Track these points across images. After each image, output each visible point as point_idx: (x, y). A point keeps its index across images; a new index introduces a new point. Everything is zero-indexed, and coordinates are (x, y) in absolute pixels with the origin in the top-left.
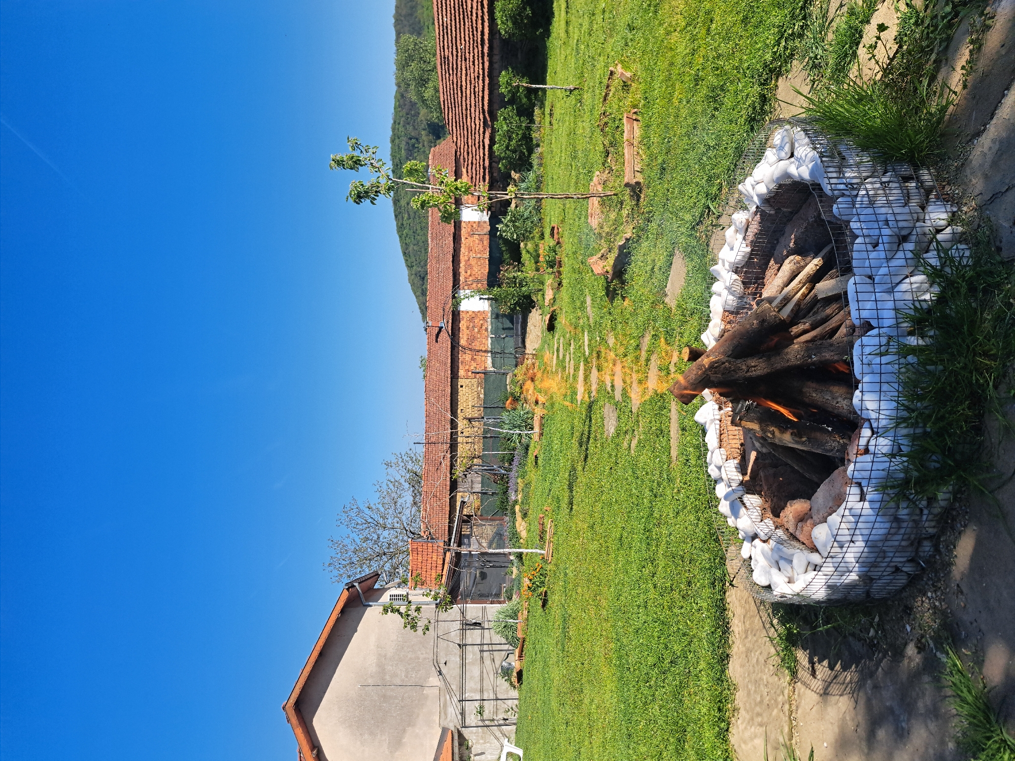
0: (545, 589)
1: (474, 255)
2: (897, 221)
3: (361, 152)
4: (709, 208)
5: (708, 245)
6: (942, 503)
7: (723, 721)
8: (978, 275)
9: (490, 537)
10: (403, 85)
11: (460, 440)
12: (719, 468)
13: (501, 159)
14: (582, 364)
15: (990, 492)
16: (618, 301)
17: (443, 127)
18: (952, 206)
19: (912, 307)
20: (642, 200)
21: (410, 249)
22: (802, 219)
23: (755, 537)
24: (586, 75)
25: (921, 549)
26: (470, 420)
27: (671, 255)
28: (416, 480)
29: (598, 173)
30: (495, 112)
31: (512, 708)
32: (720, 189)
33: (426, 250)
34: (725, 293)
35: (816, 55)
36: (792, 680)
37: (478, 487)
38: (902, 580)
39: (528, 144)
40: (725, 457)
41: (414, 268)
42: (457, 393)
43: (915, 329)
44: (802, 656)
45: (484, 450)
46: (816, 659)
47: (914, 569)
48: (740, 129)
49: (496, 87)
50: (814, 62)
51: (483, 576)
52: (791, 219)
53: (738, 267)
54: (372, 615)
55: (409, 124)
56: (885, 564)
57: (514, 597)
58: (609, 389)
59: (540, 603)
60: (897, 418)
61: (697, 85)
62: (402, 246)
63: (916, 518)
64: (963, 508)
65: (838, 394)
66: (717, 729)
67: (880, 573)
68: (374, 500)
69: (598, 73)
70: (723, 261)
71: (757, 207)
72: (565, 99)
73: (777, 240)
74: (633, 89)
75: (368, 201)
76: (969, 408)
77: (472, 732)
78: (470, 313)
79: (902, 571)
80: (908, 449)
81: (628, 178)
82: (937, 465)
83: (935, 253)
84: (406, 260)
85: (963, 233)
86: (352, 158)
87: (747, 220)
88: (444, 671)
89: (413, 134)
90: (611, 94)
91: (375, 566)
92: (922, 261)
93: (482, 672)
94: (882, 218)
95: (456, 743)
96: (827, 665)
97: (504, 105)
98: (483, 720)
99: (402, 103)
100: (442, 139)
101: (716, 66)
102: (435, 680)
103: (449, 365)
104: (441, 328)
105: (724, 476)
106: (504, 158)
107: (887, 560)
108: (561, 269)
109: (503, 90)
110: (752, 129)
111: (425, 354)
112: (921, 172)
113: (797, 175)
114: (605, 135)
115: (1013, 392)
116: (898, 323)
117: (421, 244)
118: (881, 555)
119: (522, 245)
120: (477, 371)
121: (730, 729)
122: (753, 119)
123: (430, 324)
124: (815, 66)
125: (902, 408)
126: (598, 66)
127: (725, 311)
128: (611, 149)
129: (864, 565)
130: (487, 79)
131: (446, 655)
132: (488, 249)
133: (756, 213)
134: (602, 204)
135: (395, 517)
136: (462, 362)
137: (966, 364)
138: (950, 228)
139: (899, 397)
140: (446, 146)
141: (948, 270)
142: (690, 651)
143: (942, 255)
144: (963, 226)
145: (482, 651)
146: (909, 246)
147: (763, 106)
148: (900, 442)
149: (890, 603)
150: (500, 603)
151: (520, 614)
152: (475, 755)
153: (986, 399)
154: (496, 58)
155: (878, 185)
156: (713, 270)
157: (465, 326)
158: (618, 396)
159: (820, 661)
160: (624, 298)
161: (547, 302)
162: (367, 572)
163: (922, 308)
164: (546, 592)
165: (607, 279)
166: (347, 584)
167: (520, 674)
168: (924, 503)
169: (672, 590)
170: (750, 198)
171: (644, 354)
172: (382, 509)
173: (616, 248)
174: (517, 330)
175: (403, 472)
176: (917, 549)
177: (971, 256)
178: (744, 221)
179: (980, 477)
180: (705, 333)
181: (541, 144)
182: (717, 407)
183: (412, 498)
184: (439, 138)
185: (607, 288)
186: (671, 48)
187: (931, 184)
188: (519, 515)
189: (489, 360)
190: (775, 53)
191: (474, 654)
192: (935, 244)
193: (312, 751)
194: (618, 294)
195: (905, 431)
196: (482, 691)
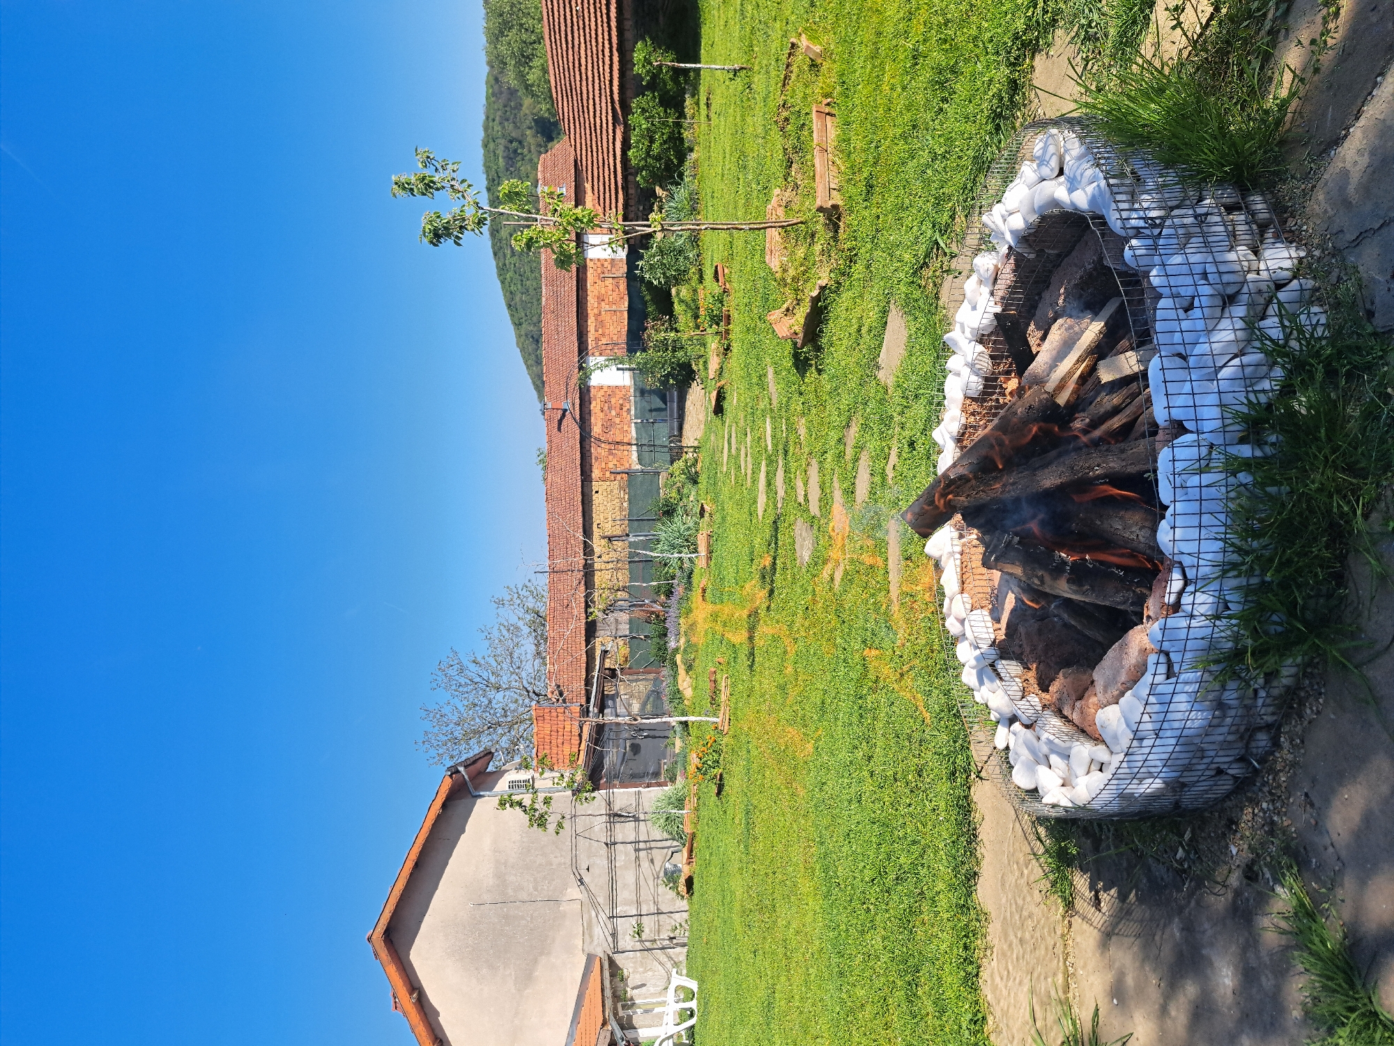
0: (721, 771)
1: (607, 308)
2: (1220, 273)
3: (437, 170)
4: (938, 244)
5: (937, 298)
6: (1285, 681)
7: (972, 963)
8: (1340, 353)
9: (643, 696)
10: (497, 63)
11: (596, 566)
12: (962, 622)
13: (639, 170)
14: (764, 463)
15: (1356, 667)
16: (811, 375)
17: (556, 124)
18: (1297, 249)
19: (1246, 402)
20: (841, 231)
21: (517, 299)
22: (1076, 265)
23: (1013, 720)
24: (756, 49)
25: (1253, 744)
26: (610, 539)
27: (885, 312)
28: (539, 621)
29: (777, 191)
30: (628, 100)
31: (681, 925)
32: (952, 217)
33: (539, 300)
34: (966, 371)
35: (1091, 22)
36: (1067, 912)
37: (625, 629)
38: (1226, 785)
39: (678, 148)
40: (969, 607)
41: (524, 326)
42: (591, 501)
43: (1249, 435)
44: (1081, 882)
45: (631, 580)
46: (1100, 885)
47: (1244, 771)
48: (979, 129)
49: (629, 66)
50: (1087, 32)
51: (636, 749)
52: (1059, 265)
53: (983, 335)
54: (484, 809)
55: (507, 120)
56: (1203, 767)
57: (679, 778)
58: (801, 499)
59: (715, 789)
60: (1224, 563)
61: (916, 64)
62: (505, 295)
63: (1247, 702)
64: (1316, 687)
65: (1131, 522)
66: (962, 973)
67: (1195, 779)
68: (482, 650)
69: (774, 46)
70: (962, 326)
71: (1010, 248)
72: (727, 83)
73: (1039, 294)
74: (824, 69)
75: (450, 241)
76: (1327, 547)
77: (627, 958)
78: (605, 389)
79: (1227, 774)
80: (1240, 607)
81: (822, 200)
82: (1279, 629)
83: (1276, 319)
84: (512, 316)
85: (1316, 290)
86: (424, 178)
87: (996, 266)
88: (586, 879)
89: (513, 135)
90: (793, 76)
91: (486, 741)
92: (1258, 333)
93: (638, 879)
94: (1198, 269)
95: (607, 974)
96: (1116, 895)
97: (640, 91)
98: (642, 941)
99: (496, 91)
100: (556, 141)
101: (943, 36)
102: (574, 892)
103: (578, 462)
104: (565, 411)
105: (969, 634)
106: (643, 168)
107: (1205, 761)
108: (731, 327)
109: (638, 69)
110: (998, 128)
111: (545, 447)
112: (1252, 198)
113: (1068, 202)
114: (785, 135)
115: (1392, 524)
116: (1224, 426)
117: (532, 292)
118: (1199, 754)
119: (674, 291)
120: (619, 470)
121: (981, 974)
122: (1000, 115)
123: (549, 406)
124: (1088, 38)
125: (1231, 549)
126: (774, 36)
127: (966, 397)
128: (795, 156)
129: (1173, 768)
130: (616, 54)
131: (589, 857)
132: (626, 298)
133: (1008, 256)
134: (786, 238)
135: (512, 673)
136: (597, 459)
137: (1322, 484)
138: (1295, 281)
139: (1226, 533)
140: (562, 151)
141: (1294, 344)
142: (922, 865)
143: (1287, 323)
144: (1315, 278)
145: (638, 850)
146: (1239, 311)
147: (1013, 96)
148: (1227, 597)
149: (1207, 814)
150: (659, 785)
151: (687, 802)
152: (633, 989)
153: (1351, 533)
154: (628, 24)
155: (1190, 220)
156: (948, 338)
157: (599, 407)
158: (814, 509)
159: (1106, 889)
160: (820, 371)
161: (712, 374)
162: (476, 750)
163: (1259, 403)
164: (721, 775)
165: (795, 344)
166: (449, 769)
167: (690, 882)
168: (1261, 681)
169: (896, 780)
170: (1001, 235)
171: (850, 452)
172: (494, 664)
173: (808, 300)
174: (672, 410)
175: (521, 612)
176: (1248, 743)
177: (1327, 326)
178: (992, 268)
179: (1342, 646)
180: (937, 429)
181: (696, 148)
182: (956, 534)
183: (534, 647)
184: (550, 139)
185: (796, 356)
186: (877, 10)
187: (1267, 215)
188: (681, 670)
189: (635, 456)
190: (1030, 19)
191: (626, 855)
192: (1276, 306)
193: (411, 994)
194: (811, 365)
195: (1234, 583)
196: (638, 903)
